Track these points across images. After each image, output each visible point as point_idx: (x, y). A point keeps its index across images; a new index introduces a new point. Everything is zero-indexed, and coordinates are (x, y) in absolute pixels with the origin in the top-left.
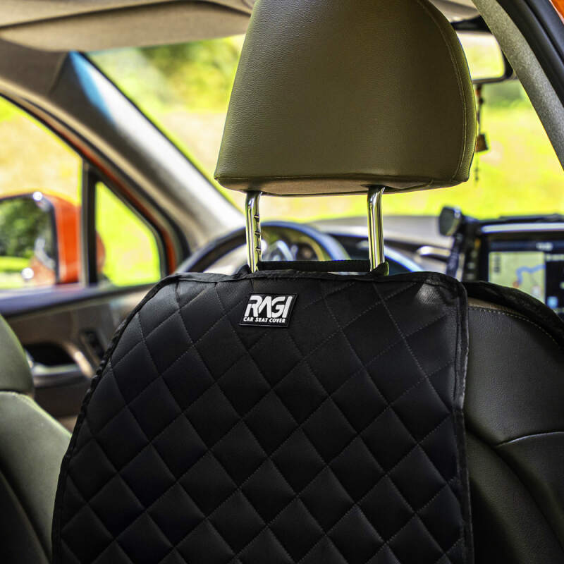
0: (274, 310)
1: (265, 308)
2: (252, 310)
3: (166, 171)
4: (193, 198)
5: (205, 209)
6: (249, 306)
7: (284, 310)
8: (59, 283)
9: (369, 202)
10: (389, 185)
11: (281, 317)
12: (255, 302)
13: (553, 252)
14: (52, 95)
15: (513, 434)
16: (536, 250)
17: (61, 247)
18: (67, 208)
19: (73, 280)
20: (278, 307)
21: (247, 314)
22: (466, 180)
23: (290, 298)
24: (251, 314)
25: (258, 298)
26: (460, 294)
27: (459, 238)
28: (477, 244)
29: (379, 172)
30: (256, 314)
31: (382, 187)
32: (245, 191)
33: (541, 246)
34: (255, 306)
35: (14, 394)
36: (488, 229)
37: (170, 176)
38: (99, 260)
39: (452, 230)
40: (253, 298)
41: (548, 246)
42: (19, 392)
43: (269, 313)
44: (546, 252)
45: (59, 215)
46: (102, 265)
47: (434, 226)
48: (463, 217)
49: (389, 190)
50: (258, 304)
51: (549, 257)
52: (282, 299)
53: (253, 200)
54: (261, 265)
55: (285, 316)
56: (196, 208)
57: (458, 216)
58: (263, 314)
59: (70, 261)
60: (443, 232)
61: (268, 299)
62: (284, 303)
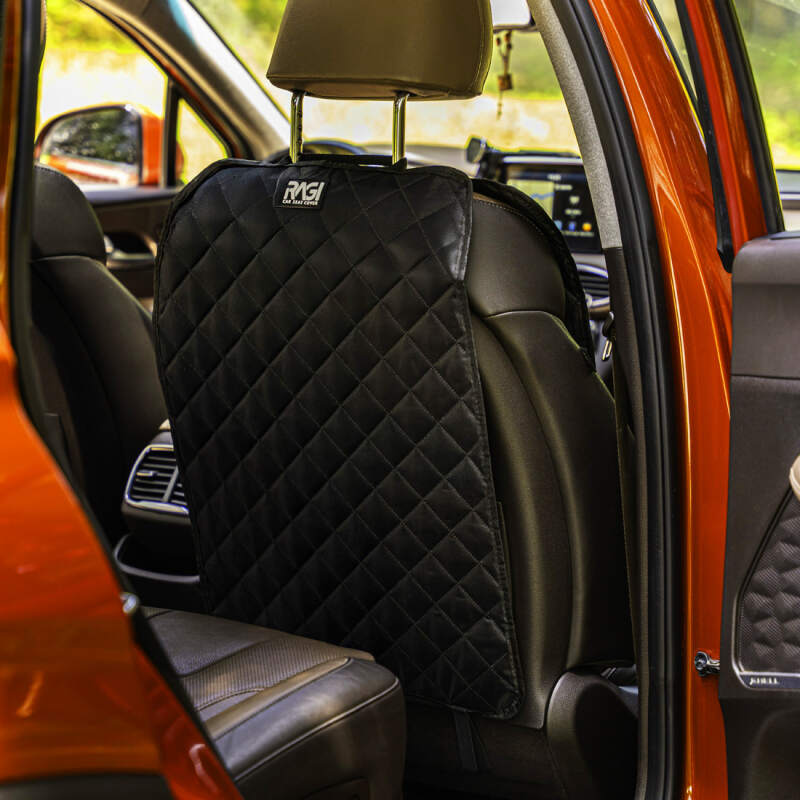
0: (308, 194)
1: (301, 193)
2: (290, 193)
3: (239, 93)
4: (262, 119)
5: (270, 128)
6: (288, 190)
7: (317, 194)
8: (141, 184)
9: (396, 106)
10: (413, 91)
11: (314, 200)
12: (292, 186)
13: (561, 182)
14: (144, 16)
15: (500, 309)
16: (546, 179)
17: (145, 152)
18: (153, 121)
19: (153, 183)
20: (311, 191)
21: (285, 197)
22: (480, 94)
23: (322, 184)
24: (289, 198)
25: (295, 183)
26: (467, 186)
27: (484, 165)
28: (498, 172)
29: (405, 79)
30: (293, 198)
31: (408, 92)
32: (291, 90)
33: (552, 177)
34: (292, 190)
35: (88, 259)
36: (508, 160)
37: (243, 99)
38: (178, 167)
39: (479, 157)
40: (291, 183)
41: (557, 177)
42: (93, 257)
43: (304, 197)
44: (555, 182)
45: (145, 125)
46: (181, 172)
47: (463, 156)
48: (487, 147)
49: (413, 97)
50: (295, 188)
51: (558, 187)
52: (315, 184)
53: (298, 98)
54: (302, 157)
55: (317, 199)
56: (263, 128)
57: (483, 146)
58: (299, 197)
59: (152, 167)
60: (470, 159)
61: (304, 184)
62: (317, 188)
